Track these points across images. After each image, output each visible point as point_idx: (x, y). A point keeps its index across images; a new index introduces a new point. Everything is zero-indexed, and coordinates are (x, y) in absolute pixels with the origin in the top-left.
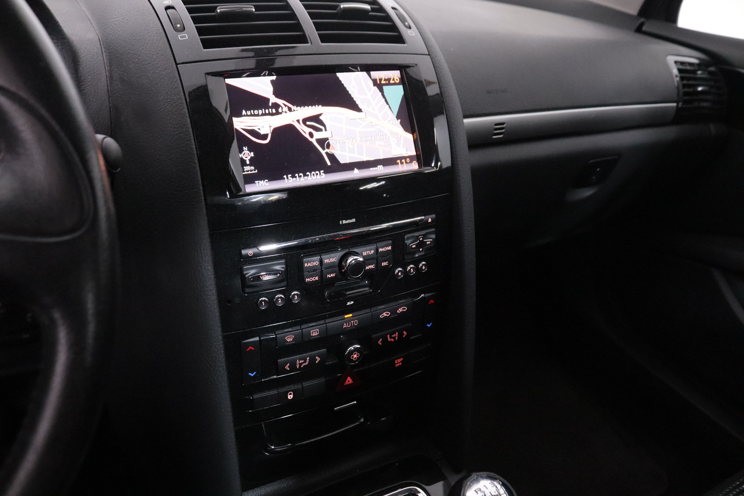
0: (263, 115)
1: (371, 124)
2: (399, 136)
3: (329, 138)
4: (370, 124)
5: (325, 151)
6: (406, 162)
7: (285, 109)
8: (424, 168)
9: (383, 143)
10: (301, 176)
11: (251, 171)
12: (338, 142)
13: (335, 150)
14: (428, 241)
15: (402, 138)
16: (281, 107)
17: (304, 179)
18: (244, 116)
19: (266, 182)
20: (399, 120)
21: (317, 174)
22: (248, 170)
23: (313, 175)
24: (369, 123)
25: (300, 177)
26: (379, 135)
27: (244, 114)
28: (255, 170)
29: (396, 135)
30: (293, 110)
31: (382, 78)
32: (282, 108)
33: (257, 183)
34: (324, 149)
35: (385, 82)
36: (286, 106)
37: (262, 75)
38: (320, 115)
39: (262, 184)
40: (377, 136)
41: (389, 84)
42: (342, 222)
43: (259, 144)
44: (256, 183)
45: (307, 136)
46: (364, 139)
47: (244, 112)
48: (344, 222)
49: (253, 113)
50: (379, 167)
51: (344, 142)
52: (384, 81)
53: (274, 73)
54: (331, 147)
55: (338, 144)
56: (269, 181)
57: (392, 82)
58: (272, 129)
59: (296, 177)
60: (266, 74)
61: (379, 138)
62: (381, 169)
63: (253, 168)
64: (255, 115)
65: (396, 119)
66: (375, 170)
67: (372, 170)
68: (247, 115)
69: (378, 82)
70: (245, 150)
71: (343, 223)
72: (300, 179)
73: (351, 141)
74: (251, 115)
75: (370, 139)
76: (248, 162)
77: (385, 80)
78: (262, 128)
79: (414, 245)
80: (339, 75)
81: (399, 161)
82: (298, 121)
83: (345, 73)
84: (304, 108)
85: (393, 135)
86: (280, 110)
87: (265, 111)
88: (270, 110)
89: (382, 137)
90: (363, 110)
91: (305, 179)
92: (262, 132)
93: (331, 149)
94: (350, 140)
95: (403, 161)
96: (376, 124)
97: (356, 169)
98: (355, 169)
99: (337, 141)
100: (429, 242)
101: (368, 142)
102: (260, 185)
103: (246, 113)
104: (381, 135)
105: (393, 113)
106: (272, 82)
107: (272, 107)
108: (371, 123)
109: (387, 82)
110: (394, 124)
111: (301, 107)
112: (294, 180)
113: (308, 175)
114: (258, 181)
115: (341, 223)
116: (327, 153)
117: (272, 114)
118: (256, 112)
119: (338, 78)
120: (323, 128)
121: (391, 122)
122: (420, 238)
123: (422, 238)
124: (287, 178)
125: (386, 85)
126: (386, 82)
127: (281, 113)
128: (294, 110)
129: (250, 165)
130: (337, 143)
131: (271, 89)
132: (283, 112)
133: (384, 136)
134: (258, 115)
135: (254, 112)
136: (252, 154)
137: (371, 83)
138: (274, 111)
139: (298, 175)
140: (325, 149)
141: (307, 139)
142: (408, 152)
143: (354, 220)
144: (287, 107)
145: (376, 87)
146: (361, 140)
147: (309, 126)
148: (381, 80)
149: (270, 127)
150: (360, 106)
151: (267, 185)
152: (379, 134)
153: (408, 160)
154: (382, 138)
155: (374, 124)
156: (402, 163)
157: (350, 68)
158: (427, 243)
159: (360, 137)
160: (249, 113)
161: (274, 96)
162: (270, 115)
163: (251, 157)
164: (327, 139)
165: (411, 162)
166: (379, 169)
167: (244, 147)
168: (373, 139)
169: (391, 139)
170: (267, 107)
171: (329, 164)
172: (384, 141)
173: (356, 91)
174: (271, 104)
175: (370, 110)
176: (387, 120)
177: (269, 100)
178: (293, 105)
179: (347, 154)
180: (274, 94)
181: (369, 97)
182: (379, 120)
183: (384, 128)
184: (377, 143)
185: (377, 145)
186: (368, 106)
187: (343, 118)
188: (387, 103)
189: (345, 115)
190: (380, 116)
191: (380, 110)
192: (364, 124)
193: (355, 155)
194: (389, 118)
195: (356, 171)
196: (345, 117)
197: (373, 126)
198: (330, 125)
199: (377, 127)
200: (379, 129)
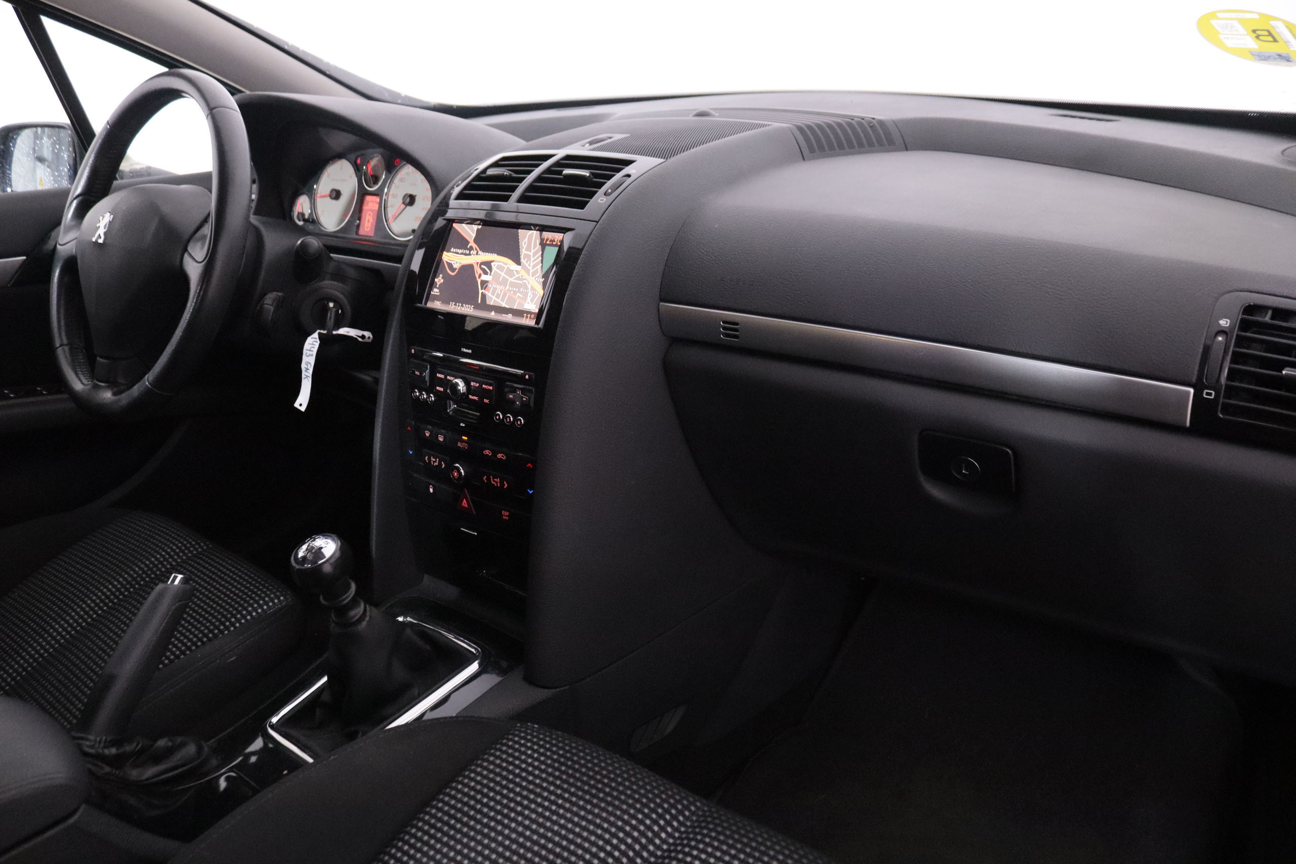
0: (461, 254)
2: (537, 293)
3: (489, 281)
5: (482, 291)
6: (530, 318)
7: (475, 252)
8: (539, 326)
9: (522, 296)
10: (459, 305)
11: (436, 292)
12: (493, 286)
13: (488, 291)
17: (460, 308)
18: (451, 252)
20: (543, 279)
21: (469, 307)
23: (467, 306)
24: (520, 276)
28: (438, 293)
31: (548, 239)
32: (473, 251)
34: (482, 289)
36: (476, 249)
37: (475, 224)
38: (492, 261)
40: (521, 288)
41: (551, 245)
43: (450, 274)
44: (434, 302)
45: (477, 276)
46: (511, 288)
47: (452, 249)
48: (464, 350)
49: (456, 251)
50: (509, 315)
51: (496, 288)
52: (549, 242)
53: (481, 225)
54: (486, 289)
55: (492, 288)
57: (553, 243)
58: (461, 265)
59: (456, 305)
60: (478, 224)
61: (521, 291)
63: (438, 291)
64: (457, 253)
65: (542, 277)
66: (505, 316)
68: (453, 252)
69: (544, 242)
70: (441, 277)
72: (458, 308)
74: (455, 253)
75: (515, 291)
76: (438, 285)
78: (456, 263)
80: (521, 231)
81: (525, 315)
82: (478, 263)
83: (525, 231)
84: (486, 254)
86: (471, 252)
87: (463, 251)
90: (521, 264)
92: (455, 266)
93: (486, 291)
94: (501, 286)
98: (493, 311)
99: (492, 284)
101: (512, 293)
104: (524, 289)
105: (542, 272)
106: (477, 231)
107: (468, 249)
108: (522, 276)
109: (551, 243)
110: (538, 281)
111: (484, 253)
112: (455, 307)
113: (464, 306)
115: (462, 350)
116: (482, 293)
117: (466, 254)
118: (459, 251)
119: (519, 234)
120: (489, 272)
121: (536, 279)
122: (518, 391)
124: (452, 304)
125: (549, 245)
128: (479, 255)
129: (438, 288)
130: (491, 286)
131: (474, 236)
132: (472, 254)
133: (526, 290)
134: (459, 253)
137: (538, 242)
138: (468, 252)
141: (476, 278)
142: (532, 309)
143: (470, 351)
145: (540, 247)
146: (508, 290)
147: (482, 269)
148: (547, 241)
150: (522, 260)
152: (524, 287)
153: (528, 315)
154: (523, 292)
157: (532, 227)
159: (509, 286)
161: (473, 242)
162: (464, 255)
163: (441, 283)
164: (487, 282)
166: (508, 317)
167: (441, 275)
168: (517, 290)
169: (529, 294)
170: (466, 248)
171: (479, 302)
172: (524, 294)
173: (525, 247)
174: (468, 247)
175: (527, 265)
176: (534, 277)
177: (468, 243)
178: (480, 250)
179: (494, 298)
180: (474, 240)
181: (531, 254)
182: (529, 275)
183: (529, 283)
184: (518, 294)
185: (517, 296)
186: (527, 262)
187: (506, 267)
188: (542, 262)
189: (508, 265)
190: (531, 271)
191: (534, 267)
192: (516, 276)
193: (499, 301)
194: (537, 276)
195: (493, 313)
196: (508, 267)
197: (522, 280)
198: (495, 271)
199: (524, 281)
200: (525, 283)
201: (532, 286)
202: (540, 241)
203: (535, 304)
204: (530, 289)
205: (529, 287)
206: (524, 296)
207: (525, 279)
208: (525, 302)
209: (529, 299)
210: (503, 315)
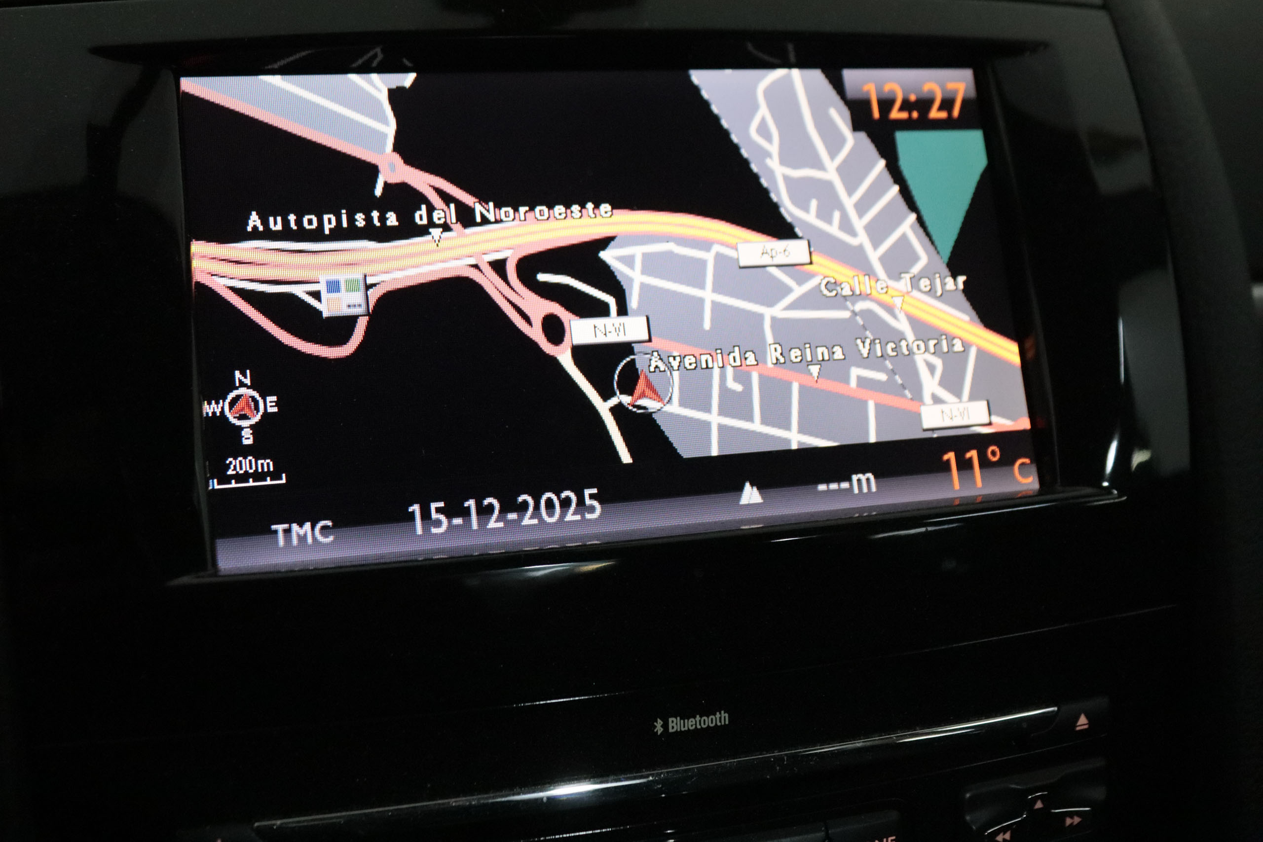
0: (338, 234)
1: (830, 291)
2: (958, 347)
3: (637, 348)
4: (826, 292)
5: (613, 401)
6: (985, 463)
7: (444, 213)
8: (1063, 492)
9: (882, 377)
10: (490, 508)
11: (259, 476)
12: (675, 364)
13: (660, 399)
14: (1071, 815)
15: (973, 353)
16: (424, 207)
17: (501, 525)
18: (255, 235)
19: (324, 528)
20: (961, 279)
21: (565, 504)
22: (246, 472)
23: (550, 504)
24: (823, 287)
25: (485, 512)
26: (868, 342)
27: (255, 228)
28: (275, 476)
29: (944, 343)
30: (478, 219)
31: (890, 96)
32: (431, 209)
33: (281, 535)
34: (606, 395)
35: (904, 115)
36: (447, 198)
37: (354, 65)
38: (605, 242)
39: (302, 539)
40: (859, 341)
41: (924, 124)
42: (665, 726)
43: (310, 357)
44: (276, 532)
45: (536, 333)
46: (795, 354)
47: (254, 220)
48: (676, 724)
49: (293, 226)
50: (859, 480)
51: (704, 366)
52: (901, 109)
53: (408, 59)
54: (641, 386)
55: (676, 374)
56: (335, 526)
57: (935, 114)
58: (374, 295)
59: (466, 513)
60: (375, 64)
61: (865, 352)
62: (865, 490)
63: (266, 464)
64: (302, 235)
65: (946, 271)
66: (840, 490)
67: (823, 492)
68: (268, 235)
69: (876, 114)
70: (242, 384)
71: (671, 730)
72: (483, 523)
73: (738, 363)
74: (286, 234)
75: (826, 358)
76: (248, 438)
77: (906, 105)
78: (329, 291)
79: (1004, 830)
80: (697, 77)
81: (951, 456)
82: (499, 267)
83: (728, 72)
84: (530, 215)
85: (932, 343)
86: (420, 217)
87: (351, 220)
88: (375, 214)
89: (878, 347)
90: (798, 230)
91: (507, 522)
92: (329, 307)
93: (643, 395)
94: (732, 355)
95: (973, 454)
96: (858, 292)
97: (752, 485)
98: (748, 485)
99: (671, 359)
100: (1077, 820)
101: (815, 369)
102: (295, 541)
103: (265, 223)
104: (877, 341)
105: (936, 248)
106: (396, 96)
107: (383, 205)
108: (832, 285)
109: (915, 115)
110: (939, 293)
111: (516, 210)
112: (458, 526)
113: (525, 505)
114: (286, 526)
115: (659, 729)
116: (618, 411)
117: (383, 235)
118: (310, 222)
119: (695, 90)
120: (611, 300)
121: (924, 283)
122: (1034, 800)
123: (1043, 802)
124: (426, 515)
125: (907, 125)
126: (910, 114)
127: (423, 231)
128: (485, 221)
129: (257, 451)
130: (671, 368)
131: (389, 128)
132: (431, 224)
133: (891, 345)
134: (317, 235)
135: (299, 222)
136: (271, 404)
137: (840, 117)
138: (392, 220)
139: (479, 505)
140: (613, 394)
141: (534, 345)
142: (995, 419)
143: (721, 718)
144: (452, 206)
145: (862, 136)
146: (782, 360)
147: (547, 292)
148: (886, 104)
149: (368, 287)
150: (790, 210)
151: (327, 544)
152: (868, 333)
153: (994, 452)
154: (879, 354)
155: (847, 292)
156: (965, 465)
157: (750, 47)
158: (1068, 821)
159: (777, 346)
160: (276, 224)
161: (397, 159)
162: (371, 239)
163: (266, 414)
164: (626, 348)
165: (1007, 461)
166: (856, 491)
167: (237, 374)
168: (839, 354)
169: (920, 359)
170: (368, 203)
171: (626, 457)
172: (888, 364)
173: (774, 148)
174: (378, 192)
175: (834, 229)
176: (907, 277)
177: (372, 170)
178: (483, 199)
179: (715, 419)
180: (397, 148)
181: (830, 173)
182: (869, 272)
183: (890, 309)
184: (855, 372)
185: (853, 383)
186: (825, 215)
187: (709, 257)
188: (912, 205)
189: (716, 248)
190: (874, 256)
191: (877, 232)
192: (798, 291)
193: (757, 426)
194: (916, 269)
195: (750, 495)
196: (719, 257)
197: (840, 301)
198: (644, 287)
199: (860, 306)
200: (868, 314)
201: (913, 321)
202: (847, 113)
203: (973, 397)
204: (910, 336)
205: (903, 326)
206: (893, 372)
207: (855, 296)
208: (918, 396)
209: (930, 384)
210: (822, 487)
